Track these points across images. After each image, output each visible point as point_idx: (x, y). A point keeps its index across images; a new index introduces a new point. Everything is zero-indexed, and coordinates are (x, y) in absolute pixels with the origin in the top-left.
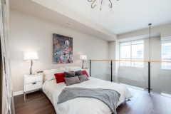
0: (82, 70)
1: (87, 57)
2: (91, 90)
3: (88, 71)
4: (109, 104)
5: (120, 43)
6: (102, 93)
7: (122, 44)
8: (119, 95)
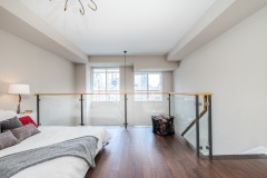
0: (19, 116)
1: (31, 89)
2: (52, 147)
3: (33, 116)
4: (85, 156)
5: (93, 68)
6: (74, 145)
7: (95, 70)
8: (97, 140)
